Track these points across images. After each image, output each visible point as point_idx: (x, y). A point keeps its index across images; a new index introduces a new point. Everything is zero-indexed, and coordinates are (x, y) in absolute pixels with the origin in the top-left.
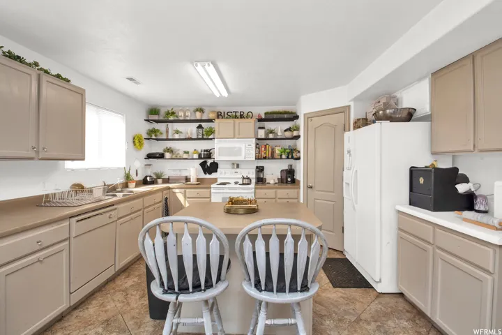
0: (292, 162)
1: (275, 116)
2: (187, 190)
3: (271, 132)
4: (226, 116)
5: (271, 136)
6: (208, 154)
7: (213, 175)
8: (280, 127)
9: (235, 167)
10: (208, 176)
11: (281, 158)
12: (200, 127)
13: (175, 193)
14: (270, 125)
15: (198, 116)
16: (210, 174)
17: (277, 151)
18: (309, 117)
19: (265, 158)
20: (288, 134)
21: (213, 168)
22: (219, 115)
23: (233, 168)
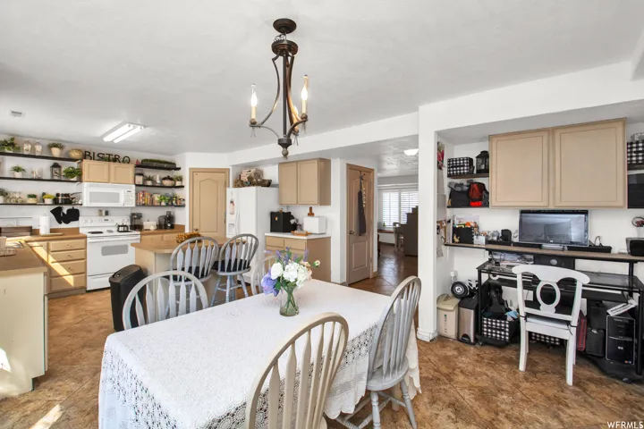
0: (169, 209)
1: (155, 164)
2: (51, 243)
3: (149, 179)
4: (96, 157)
5: (149, 183)
6: (68, 199)
7: (73, 225)
8: (158, 175)
9: (104, 213)
10: (63, 226)
11: (161, 206)
12: (56, 166)
13: (31, 247)
14: (148, 173)
15: (56, 152)
16: (67, 222)
17: (157, 198)
18: (194, 171)
19: (144, 205)
20: (167, 183)
21: (74, 215)
22: (86, 155)
23: (101, 215)
